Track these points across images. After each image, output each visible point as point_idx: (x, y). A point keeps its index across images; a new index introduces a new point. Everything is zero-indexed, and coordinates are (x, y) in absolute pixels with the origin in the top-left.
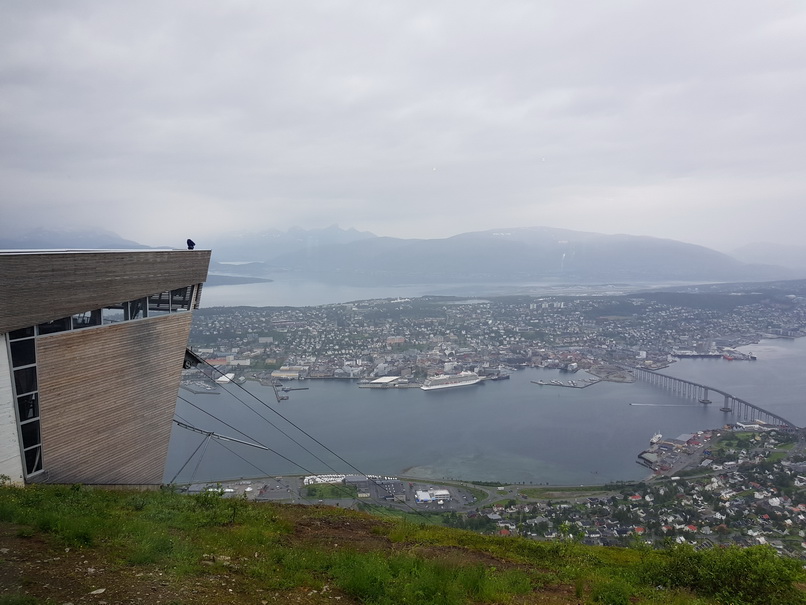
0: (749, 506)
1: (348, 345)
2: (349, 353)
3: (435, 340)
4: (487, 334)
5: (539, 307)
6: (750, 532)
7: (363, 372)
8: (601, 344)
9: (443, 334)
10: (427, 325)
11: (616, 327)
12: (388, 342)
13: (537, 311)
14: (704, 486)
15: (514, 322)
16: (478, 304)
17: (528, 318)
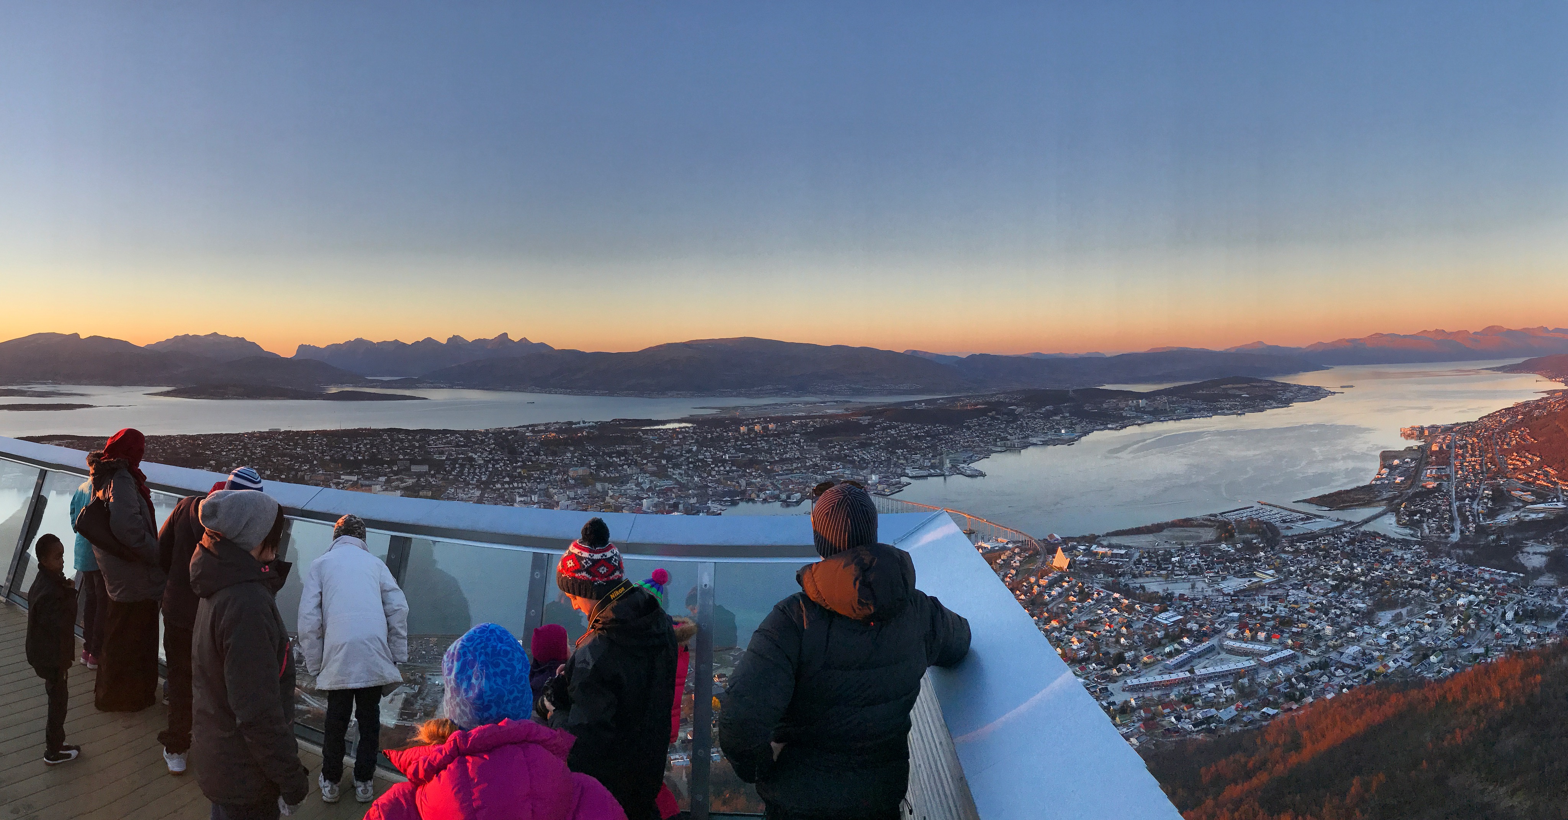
2: (522, 487)
3: (629, 471)
4: (691, 463)
9: (639, 464)
10: (619, 454)
12: (571, 474)
13: (749, 434)
15: (722, 448)
16: (680, 428)
17: (739, 443)
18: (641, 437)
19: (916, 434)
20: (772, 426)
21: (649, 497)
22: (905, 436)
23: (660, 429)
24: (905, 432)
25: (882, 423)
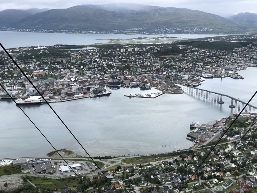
0: (249, 159)
1: (8, 77)
2: (8, 82)
3: (65, 72)
4: (96, 67)
5: (126, 51)
6: (250, 173)
7: (19, 94)
8: (163, 72)
9: (69, 68)
10: (59, 63)
11: (170, 62)
12: (35, 74)
13: (125, 53)
14: (224, 149)
15: (112, 60)
16: (90, 49)
17: (121, 57)
18: (70, 54)
19: (208, 55)
20: (136, 49)
21: (75, 85)
22: (202, 56)
23: (80, 50)
24: (202, 54)
25: (191, 48)
